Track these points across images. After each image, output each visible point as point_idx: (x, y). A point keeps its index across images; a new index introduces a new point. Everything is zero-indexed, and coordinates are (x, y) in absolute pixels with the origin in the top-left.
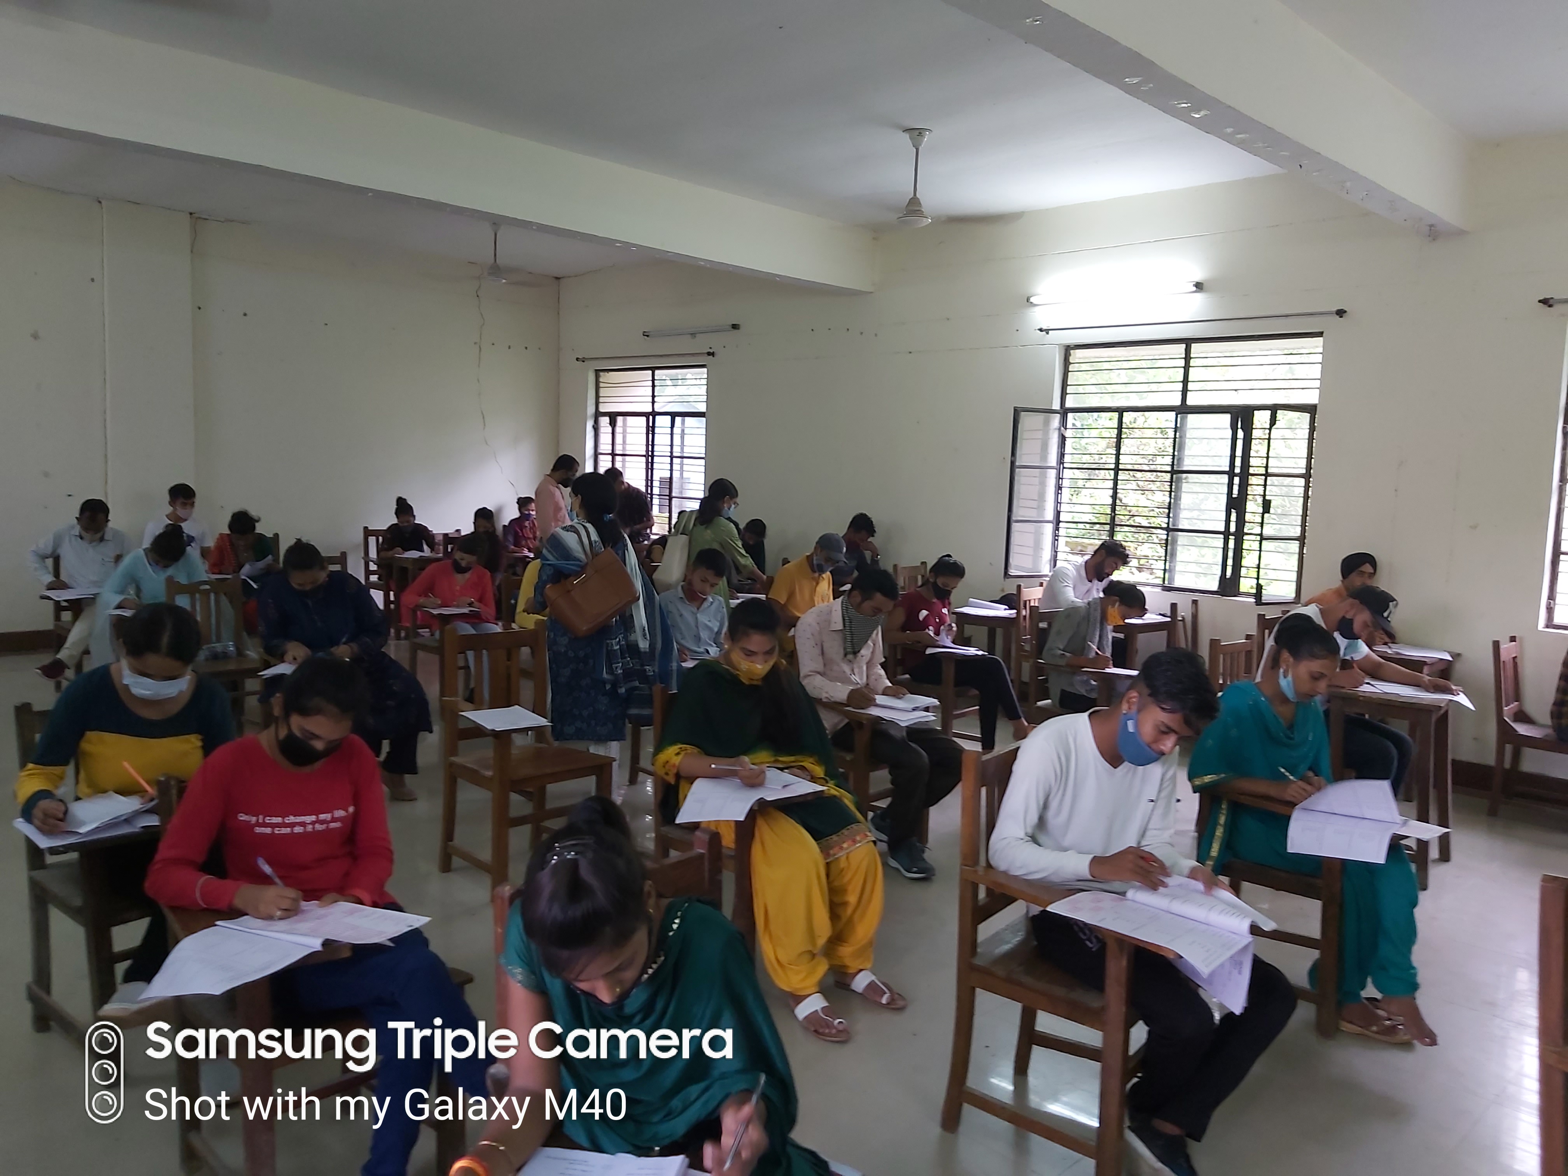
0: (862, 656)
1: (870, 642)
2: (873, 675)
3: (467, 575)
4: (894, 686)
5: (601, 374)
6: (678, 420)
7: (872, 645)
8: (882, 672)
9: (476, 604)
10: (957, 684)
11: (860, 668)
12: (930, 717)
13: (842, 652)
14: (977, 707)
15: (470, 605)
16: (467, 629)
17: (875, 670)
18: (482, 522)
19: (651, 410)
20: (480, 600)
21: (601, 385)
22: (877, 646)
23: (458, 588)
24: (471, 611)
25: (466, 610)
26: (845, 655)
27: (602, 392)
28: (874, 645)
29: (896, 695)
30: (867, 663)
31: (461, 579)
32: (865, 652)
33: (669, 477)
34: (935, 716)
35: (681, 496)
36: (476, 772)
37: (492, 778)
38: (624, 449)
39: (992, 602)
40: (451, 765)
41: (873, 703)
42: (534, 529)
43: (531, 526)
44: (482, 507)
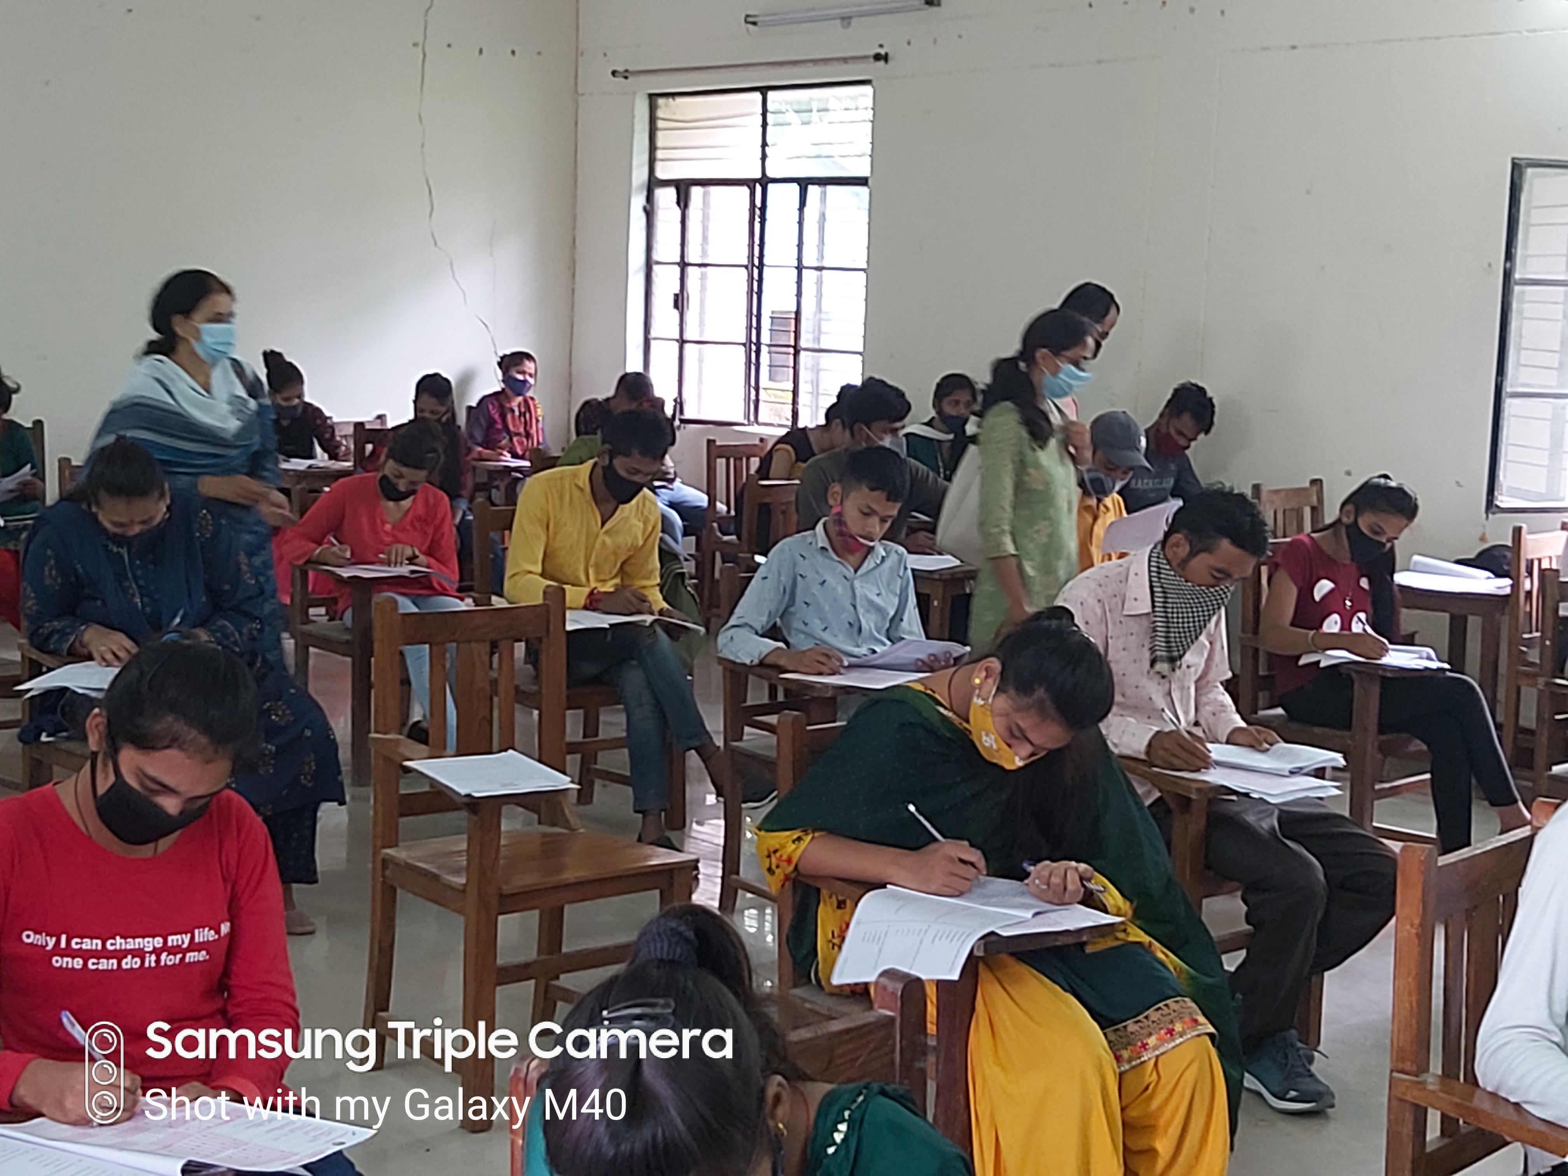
0: (1188, 667)
1: (1203, 638)
2: (1207, 704)
3: (407, 503)
4: (1251, 728)
5: (661, 101)
6: (813, 191)
7: (1207, 644)
8: (1227, 699)
9: (422, 558)
10: (1382, 729)
11: (1184, 689)
12: (1329, 789)
13: (1147, 656)
14: (1428, 776)
15: (412, 560)
16: (407, 606)
17: (1211, 696)
18: (428, 401)
19: (759, 175)
20: (429, 553)
21: (660, 124)
22: (1218, 646)
23: (388, 527)
24: (413, 572)
25: (404, 570)
26: (1153, 663)
27: (661, 139)
28: (1211, 643)
29: (1254, 746)
30: (1196, 682)
31: (393, 511)
32: (1194, 659)
33: (794, 309)
34: (1337, 787)
35: (816, 347)
36: (436, 877)
37: (463, 890)
38: (704, 253)
39: (1459, 562)
40: (386, 862)
41: (1205, 762)
42: (528, 416)
43: (523, 410)
44: (431, 372)
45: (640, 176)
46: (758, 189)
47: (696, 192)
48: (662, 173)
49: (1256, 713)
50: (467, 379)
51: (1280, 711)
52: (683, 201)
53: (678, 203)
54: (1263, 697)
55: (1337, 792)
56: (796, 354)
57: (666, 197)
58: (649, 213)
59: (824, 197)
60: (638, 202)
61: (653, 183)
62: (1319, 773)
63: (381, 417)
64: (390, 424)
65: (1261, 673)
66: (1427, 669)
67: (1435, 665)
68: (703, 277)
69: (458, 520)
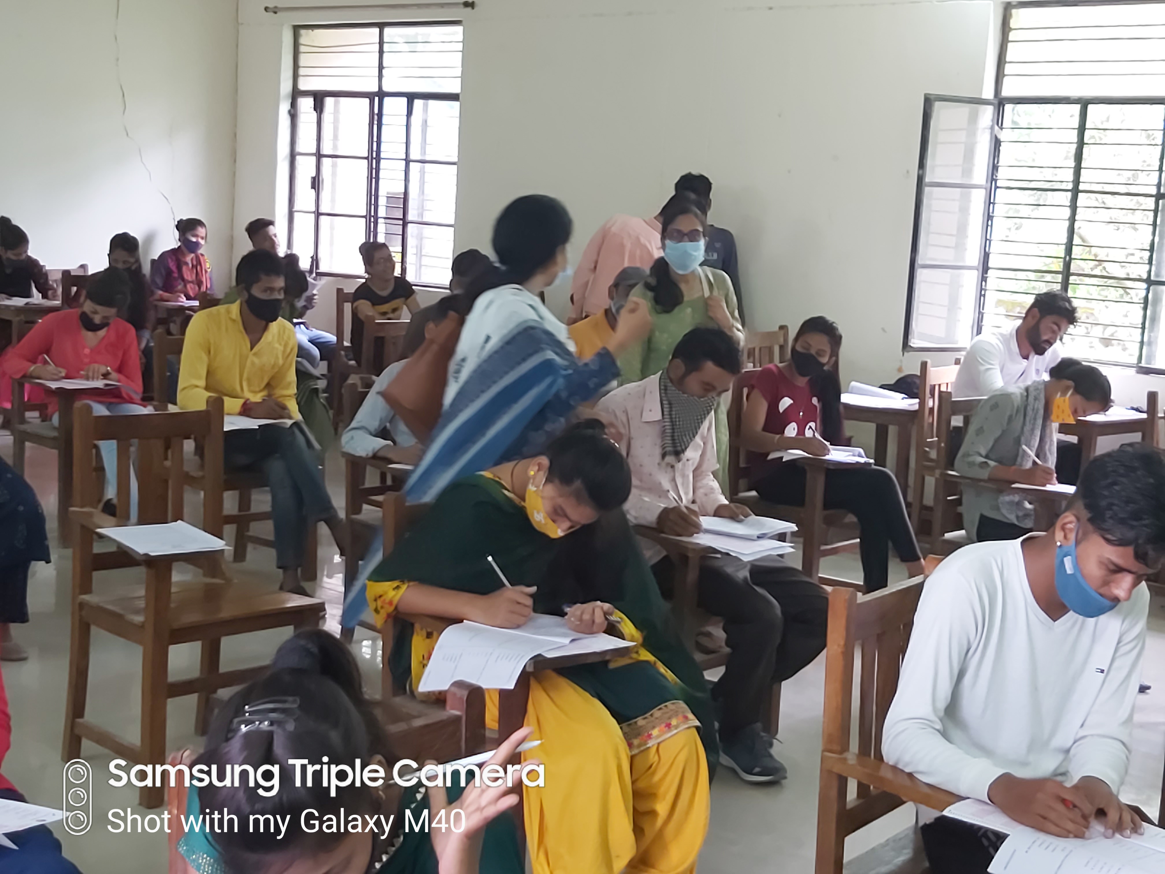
0: (688, 460)
1: (698, 439)
2: (701, 487)
3: (102, 333)
4: (732, 505)
5: (303, 32)
6: (418, 104)
7: (702, 444)
8: (715, 485)
9: (114, 375)
10: (826, 506)
11: (684, 476)
12: (786, 548)
13: (658, 452)
14: (858, 540)
15: (106, 376)
16: (100, 410)
17: (705, 482)
18: (122, 254)
19: (376, 89)
20: (119, 370)
21: (303, 48)
22: (709, 447)
23: (87, 351)
24: (107, 385)
25: (99, 384)
26: (664, 456)
27: (303, 60)
28: (704, 443)
29: (734, 518)
30: (694, 471)
31: (91, 339)
32: (692, 454)
33: (403, 191)
34: (792, 547)
35: (420, 220)
36: (120, 616)
37: (142, 626)
38: (335, 147)
39: (882, 387)
40: (82, 605)
41: (697, 528)
42: (199, 267)
43: (195, 263)
44: (121, 232)
45: (286, 87)
46: (377, 99)
47: (329, 101)
48: (303, 85)
49: (737, 494)
50: (150, 239)
51: (754, 493)
52: (319, 107)
53: (315, 109)
54: (743, 483)
55: (792, 550)
56: (404, 226)
57: (306, 104)
58: (293, 115)
59: (426, 109)
60: (284, 107)
61: (296, 94)
62: (781, 537)
63: (83, 267)
64: (91, 272)
65: (742, 465)
66: (858, 463)
67: (862, 460)
68: (334, 166)
69: (143, 345)
